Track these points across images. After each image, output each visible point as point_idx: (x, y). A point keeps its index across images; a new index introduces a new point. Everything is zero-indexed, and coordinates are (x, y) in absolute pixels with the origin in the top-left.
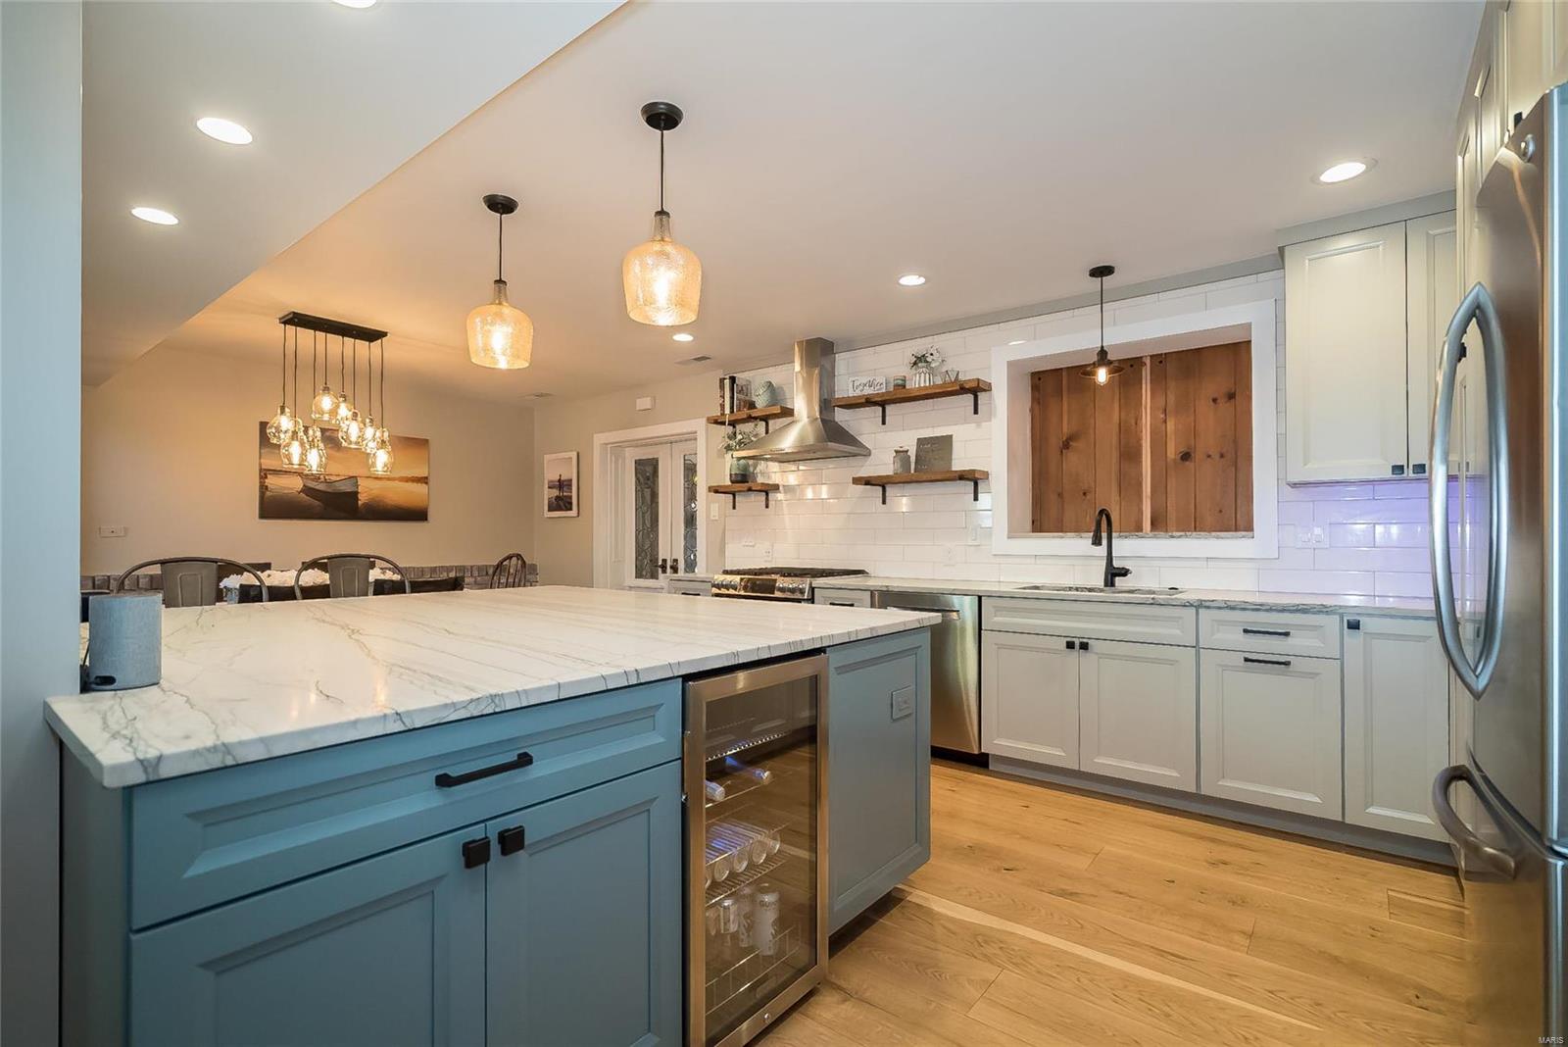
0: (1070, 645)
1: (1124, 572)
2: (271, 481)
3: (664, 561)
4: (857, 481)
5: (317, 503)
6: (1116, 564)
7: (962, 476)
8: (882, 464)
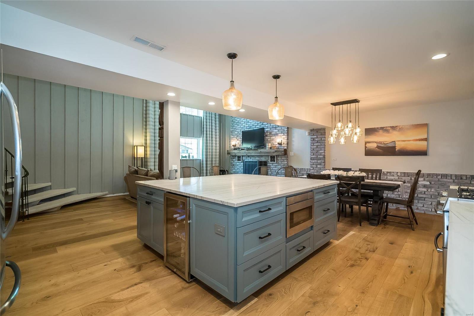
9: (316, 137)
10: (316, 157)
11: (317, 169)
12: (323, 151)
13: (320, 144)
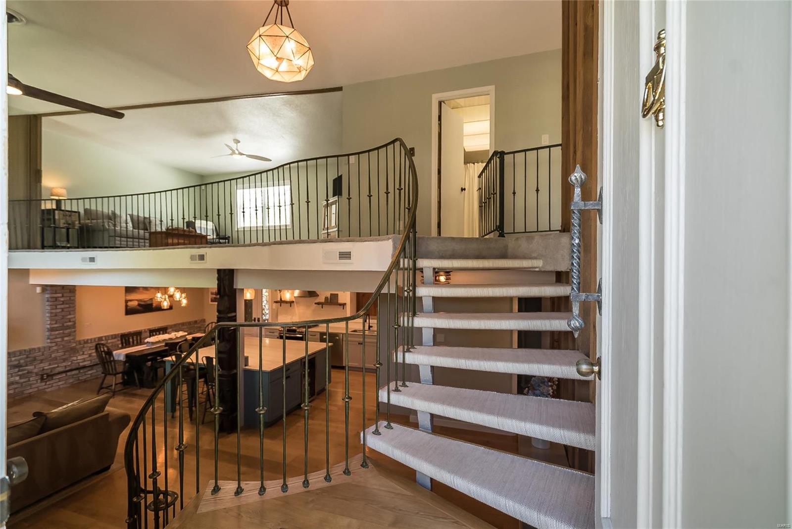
0: (359, 344)
1: (372, 327)
2: (130, 304)
3: (255, 319)
4: (316, 303)
5: (141, 308)
6: (371, 325)
7: (340, 305)
8: (322, 299)
9: (60, 295)
10: (61, 325)
11: (63, 343)
12: (72, 316)
13: (67, 306)
